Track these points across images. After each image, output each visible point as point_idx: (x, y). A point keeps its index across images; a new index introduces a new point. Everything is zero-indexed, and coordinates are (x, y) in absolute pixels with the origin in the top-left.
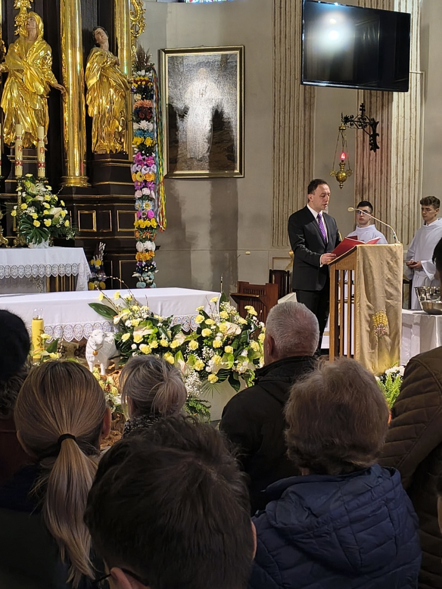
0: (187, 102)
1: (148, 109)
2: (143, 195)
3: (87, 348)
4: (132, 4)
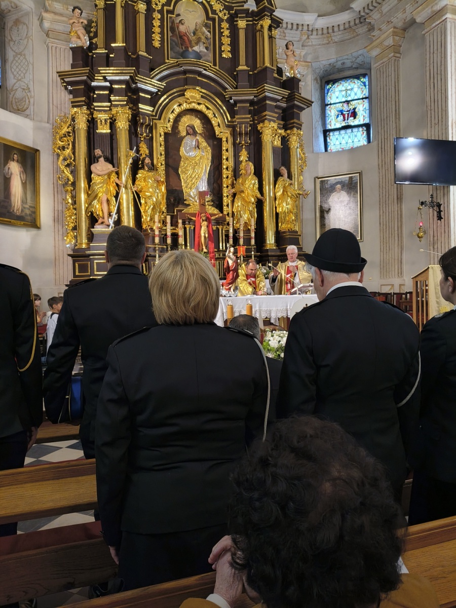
4: (300, 154)
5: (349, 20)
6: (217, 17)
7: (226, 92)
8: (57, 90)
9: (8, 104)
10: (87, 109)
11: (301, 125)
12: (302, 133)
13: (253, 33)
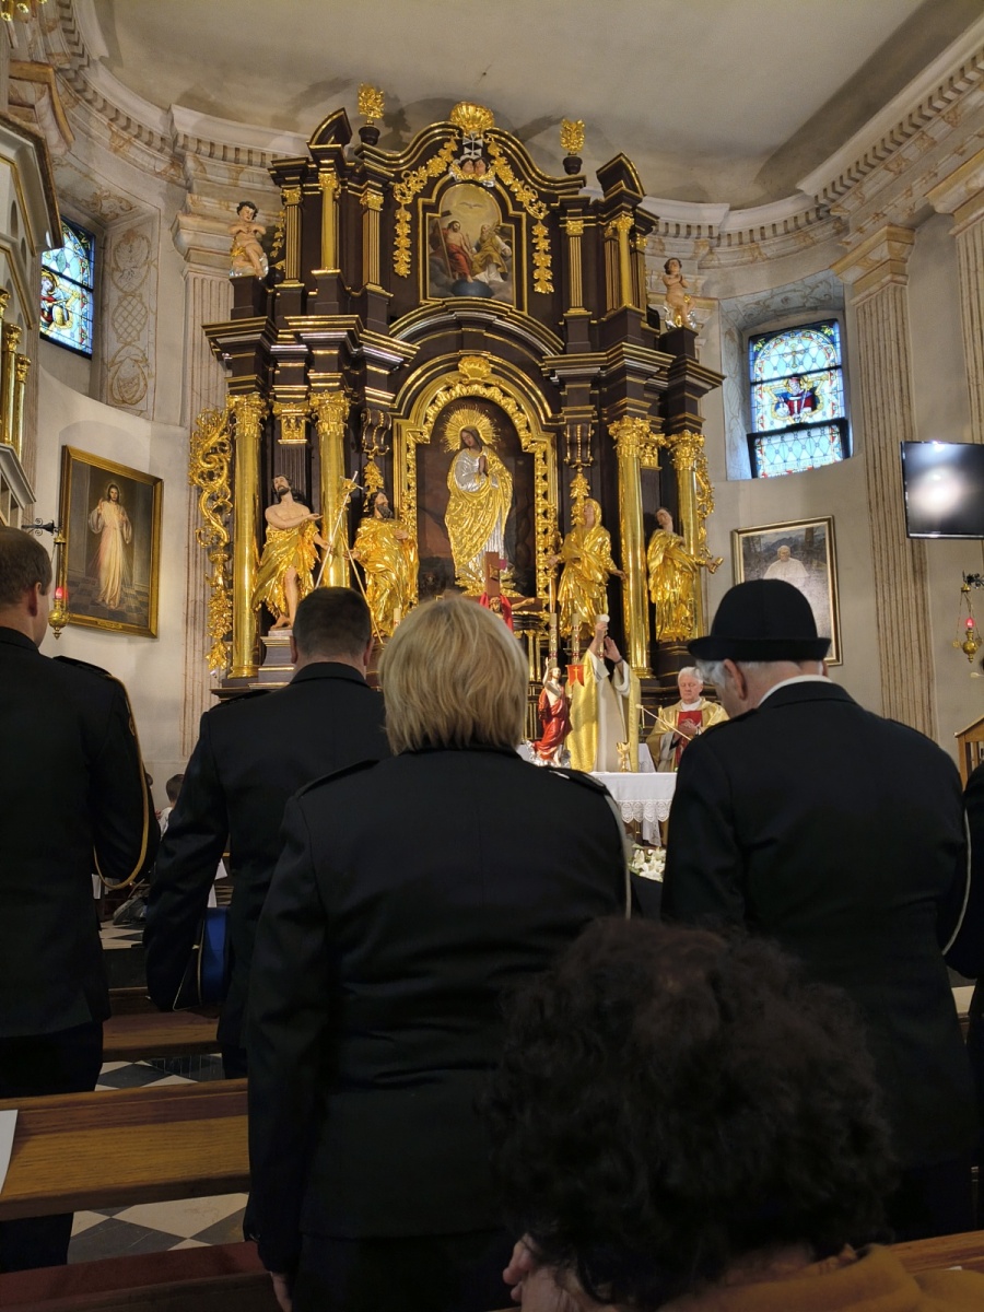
4: (698, 483)
5: (795, 215)
6: (524, 214)
7: (542, 361)
8: (202, 362)
9: (104, 391)
10: (261, 396)
11: (700, 425)
12: (701, 440)
13: (596, 243)
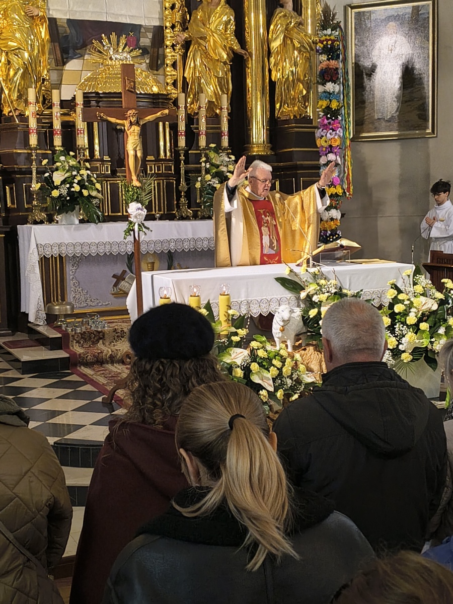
0: (375, 59)
1: (334, 70)
2: (328, 161)
3: (273, 323)
